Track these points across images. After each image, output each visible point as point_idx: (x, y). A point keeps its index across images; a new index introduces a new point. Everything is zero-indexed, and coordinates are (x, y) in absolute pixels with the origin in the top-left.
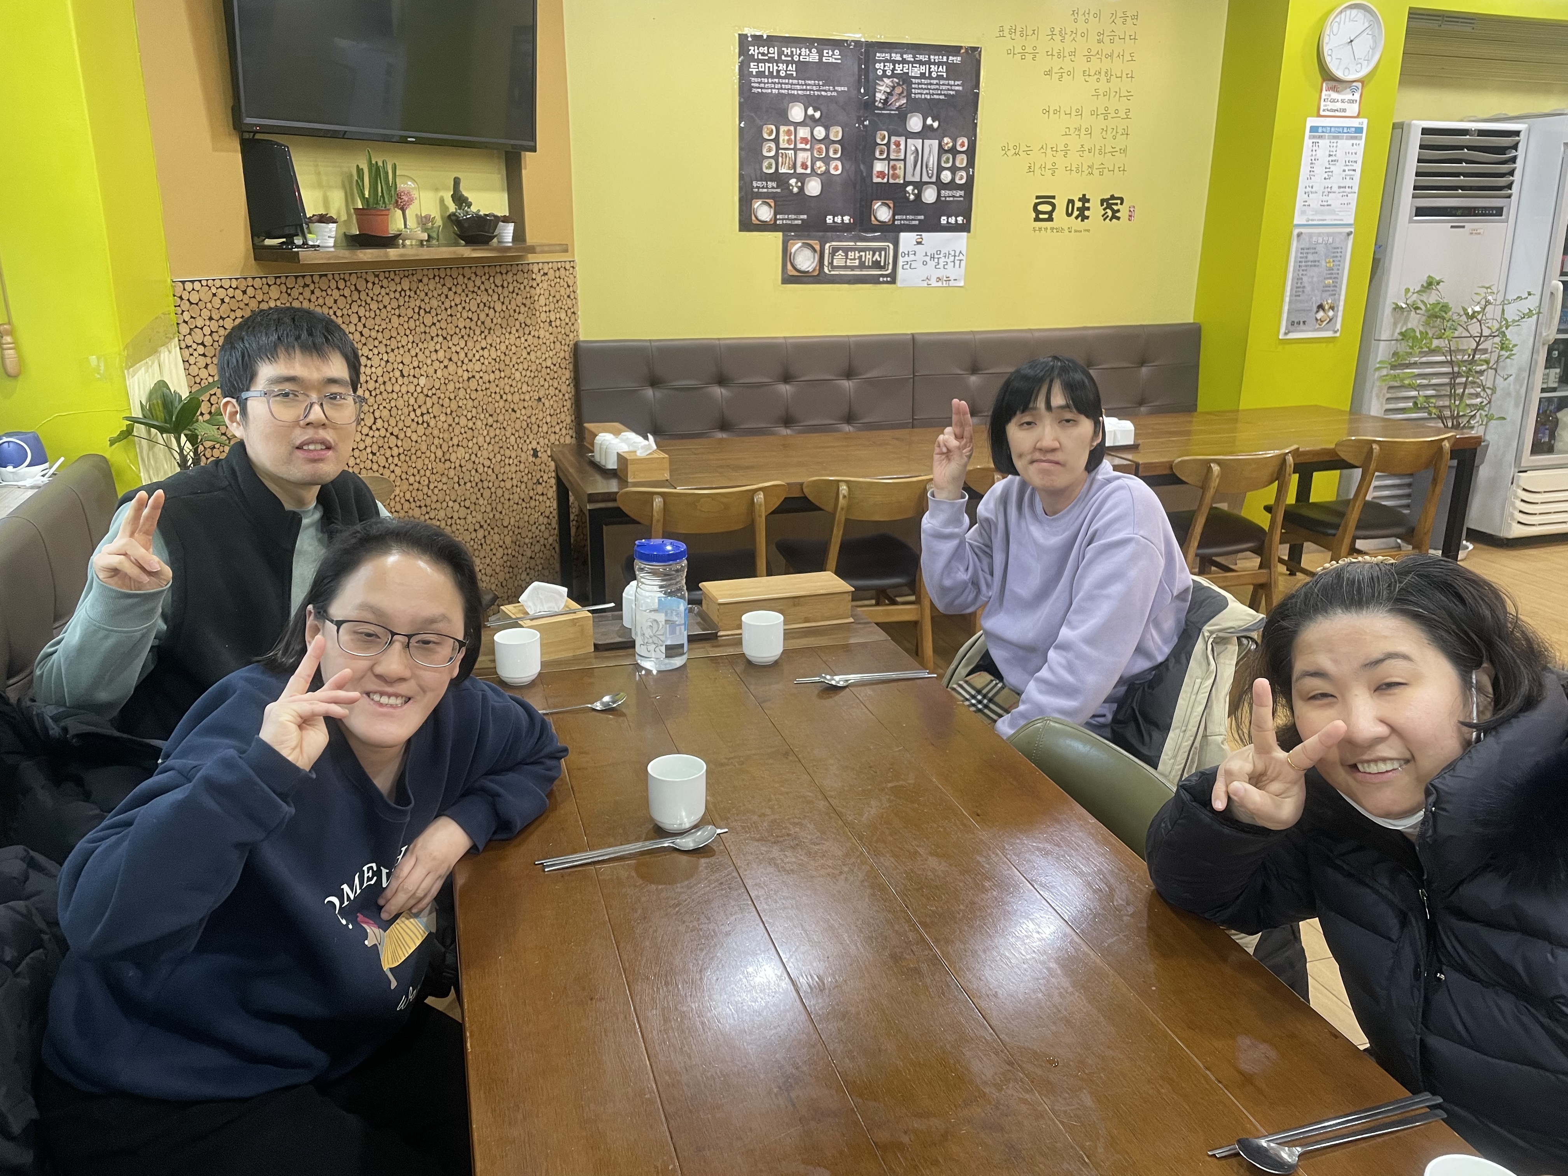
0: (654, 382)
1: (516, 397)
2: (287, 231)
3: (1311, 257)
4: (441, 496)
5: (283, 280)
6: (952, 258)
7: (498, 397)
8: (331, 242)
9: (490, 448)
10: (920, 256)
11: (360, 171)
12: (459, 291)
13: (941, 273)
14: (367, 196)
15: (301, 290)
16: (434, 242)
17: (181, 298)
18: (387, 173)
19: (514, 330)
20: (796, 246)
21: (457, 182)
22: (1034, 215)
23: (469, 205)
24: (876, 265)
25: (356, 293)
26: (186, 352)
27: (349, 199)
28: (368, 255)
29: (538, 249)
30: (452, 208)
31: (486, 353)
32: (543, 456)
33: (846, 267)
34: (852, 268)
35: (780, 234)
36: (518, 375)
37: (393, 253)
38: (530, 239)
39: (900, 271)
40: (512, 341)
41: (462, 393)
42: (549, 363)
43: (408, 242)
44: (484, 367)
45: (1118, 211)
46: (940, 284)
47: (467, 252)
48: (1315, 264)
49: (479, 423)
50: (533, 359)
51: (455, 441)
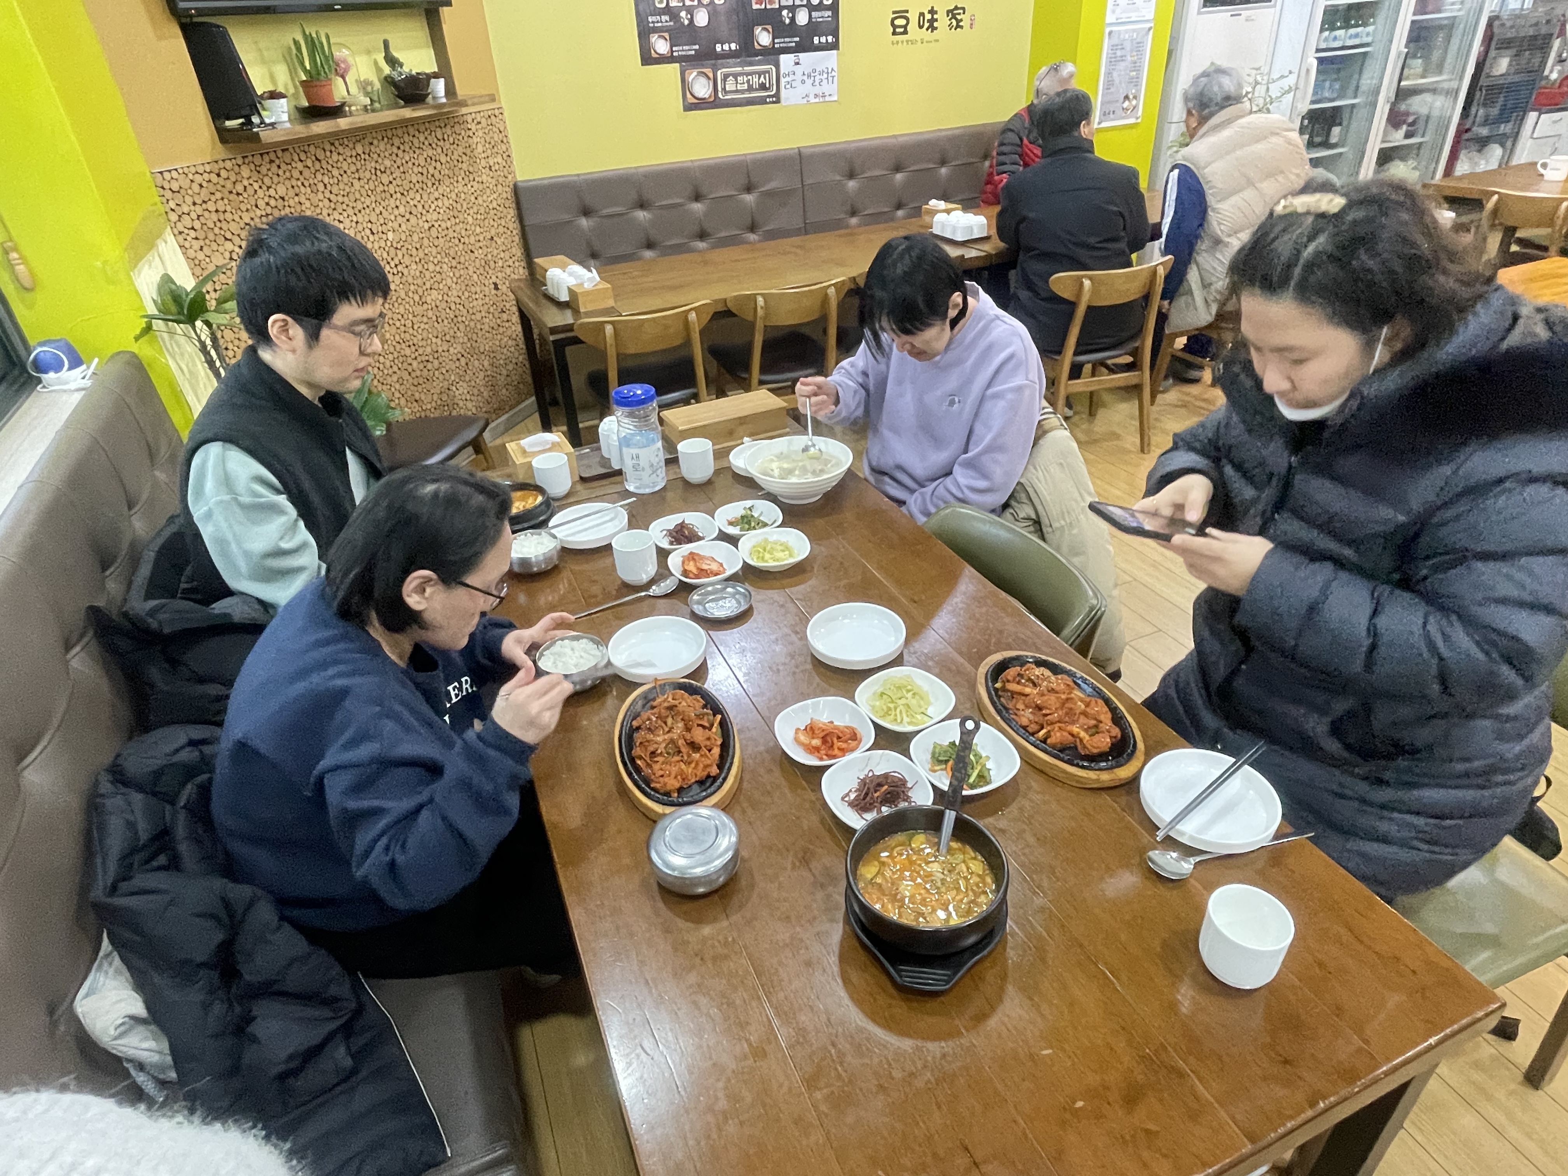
0: (586, 212)
1: (472, 239)
2: (244, 113)
3: (1119, 53)
4: (425, 334)
5: (250, 158)
6: (825, 76)
7: (457, 241)
8: (285, 117)
9: (458, 287)
10: (799, 77)
11: (296, 42)
12: (407, 149)
13: (818, 90)
14: (308, 68)
15: (268, 166)
16: (377, 105)
17: (163, 188)
18: (322, 44)
19: (460, 179)
20: (692, 75)
21: (386, 44)
22: (892, 30)
23: (401, 65)
24: (763, 87)
25: (317, 163)
26: (180, 238)
27: (292, 73)
28: (321, 127)
29: (469, 102)
30: (387, 70)
31: (440, 203)
32: (503, 288)
33: (737, 91)
34: (742, 92)
35: (677, 65)
36: (470, 219)
37: (343, 123)
38: (461, 92)
39: (783, 93)
40: (460, 189)
41: (426, 241)
42: (494, 204)
43: (353, 108)
44: (440, 217)
45: (961, 20)
46: (817, 100)
47: (408, 113)
48: (1122, 58)
49: (445, 266)
50: (481, 202)
51: (428, 286)
